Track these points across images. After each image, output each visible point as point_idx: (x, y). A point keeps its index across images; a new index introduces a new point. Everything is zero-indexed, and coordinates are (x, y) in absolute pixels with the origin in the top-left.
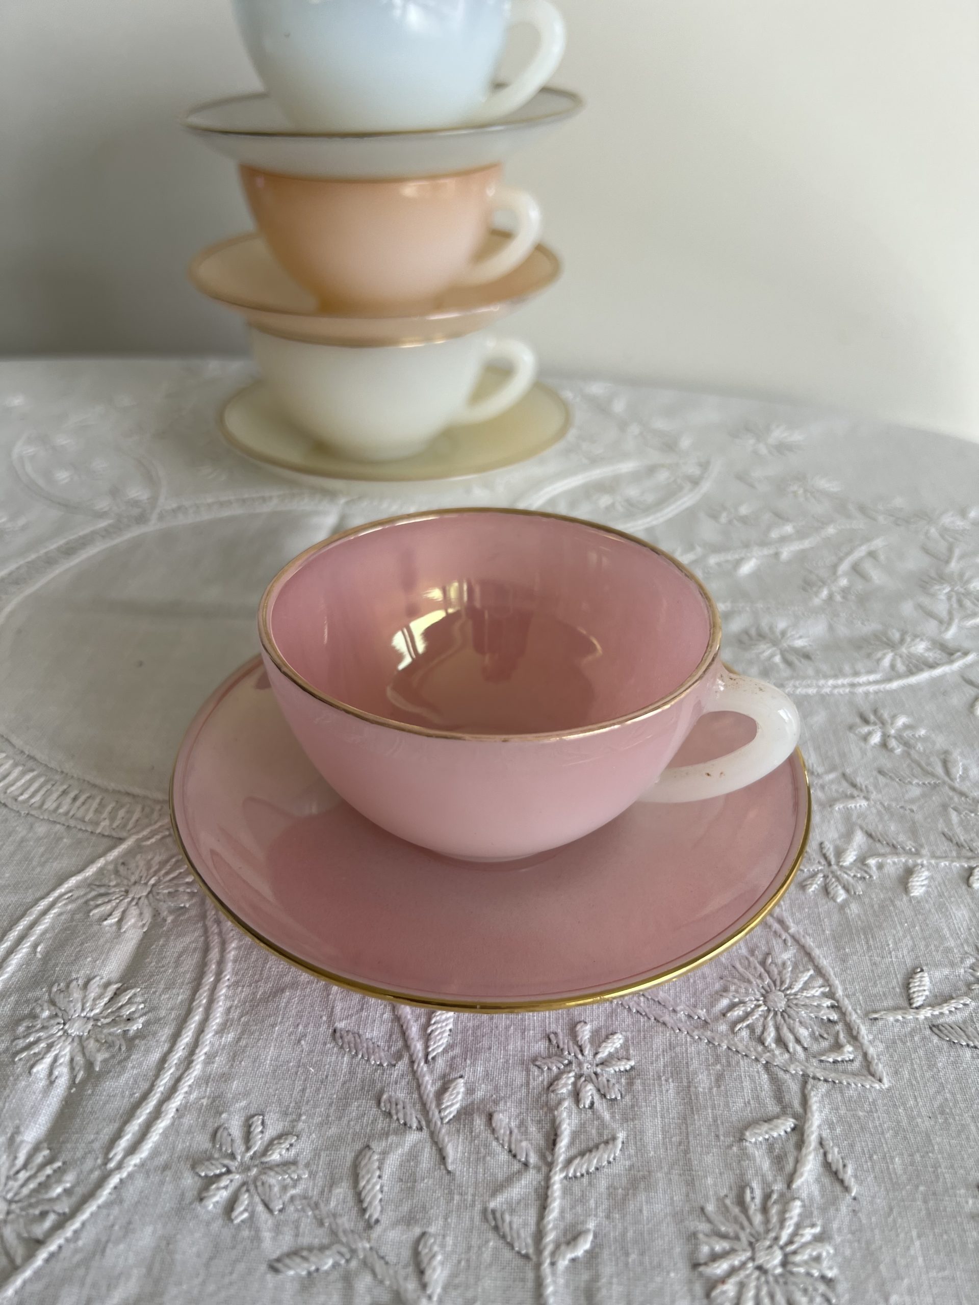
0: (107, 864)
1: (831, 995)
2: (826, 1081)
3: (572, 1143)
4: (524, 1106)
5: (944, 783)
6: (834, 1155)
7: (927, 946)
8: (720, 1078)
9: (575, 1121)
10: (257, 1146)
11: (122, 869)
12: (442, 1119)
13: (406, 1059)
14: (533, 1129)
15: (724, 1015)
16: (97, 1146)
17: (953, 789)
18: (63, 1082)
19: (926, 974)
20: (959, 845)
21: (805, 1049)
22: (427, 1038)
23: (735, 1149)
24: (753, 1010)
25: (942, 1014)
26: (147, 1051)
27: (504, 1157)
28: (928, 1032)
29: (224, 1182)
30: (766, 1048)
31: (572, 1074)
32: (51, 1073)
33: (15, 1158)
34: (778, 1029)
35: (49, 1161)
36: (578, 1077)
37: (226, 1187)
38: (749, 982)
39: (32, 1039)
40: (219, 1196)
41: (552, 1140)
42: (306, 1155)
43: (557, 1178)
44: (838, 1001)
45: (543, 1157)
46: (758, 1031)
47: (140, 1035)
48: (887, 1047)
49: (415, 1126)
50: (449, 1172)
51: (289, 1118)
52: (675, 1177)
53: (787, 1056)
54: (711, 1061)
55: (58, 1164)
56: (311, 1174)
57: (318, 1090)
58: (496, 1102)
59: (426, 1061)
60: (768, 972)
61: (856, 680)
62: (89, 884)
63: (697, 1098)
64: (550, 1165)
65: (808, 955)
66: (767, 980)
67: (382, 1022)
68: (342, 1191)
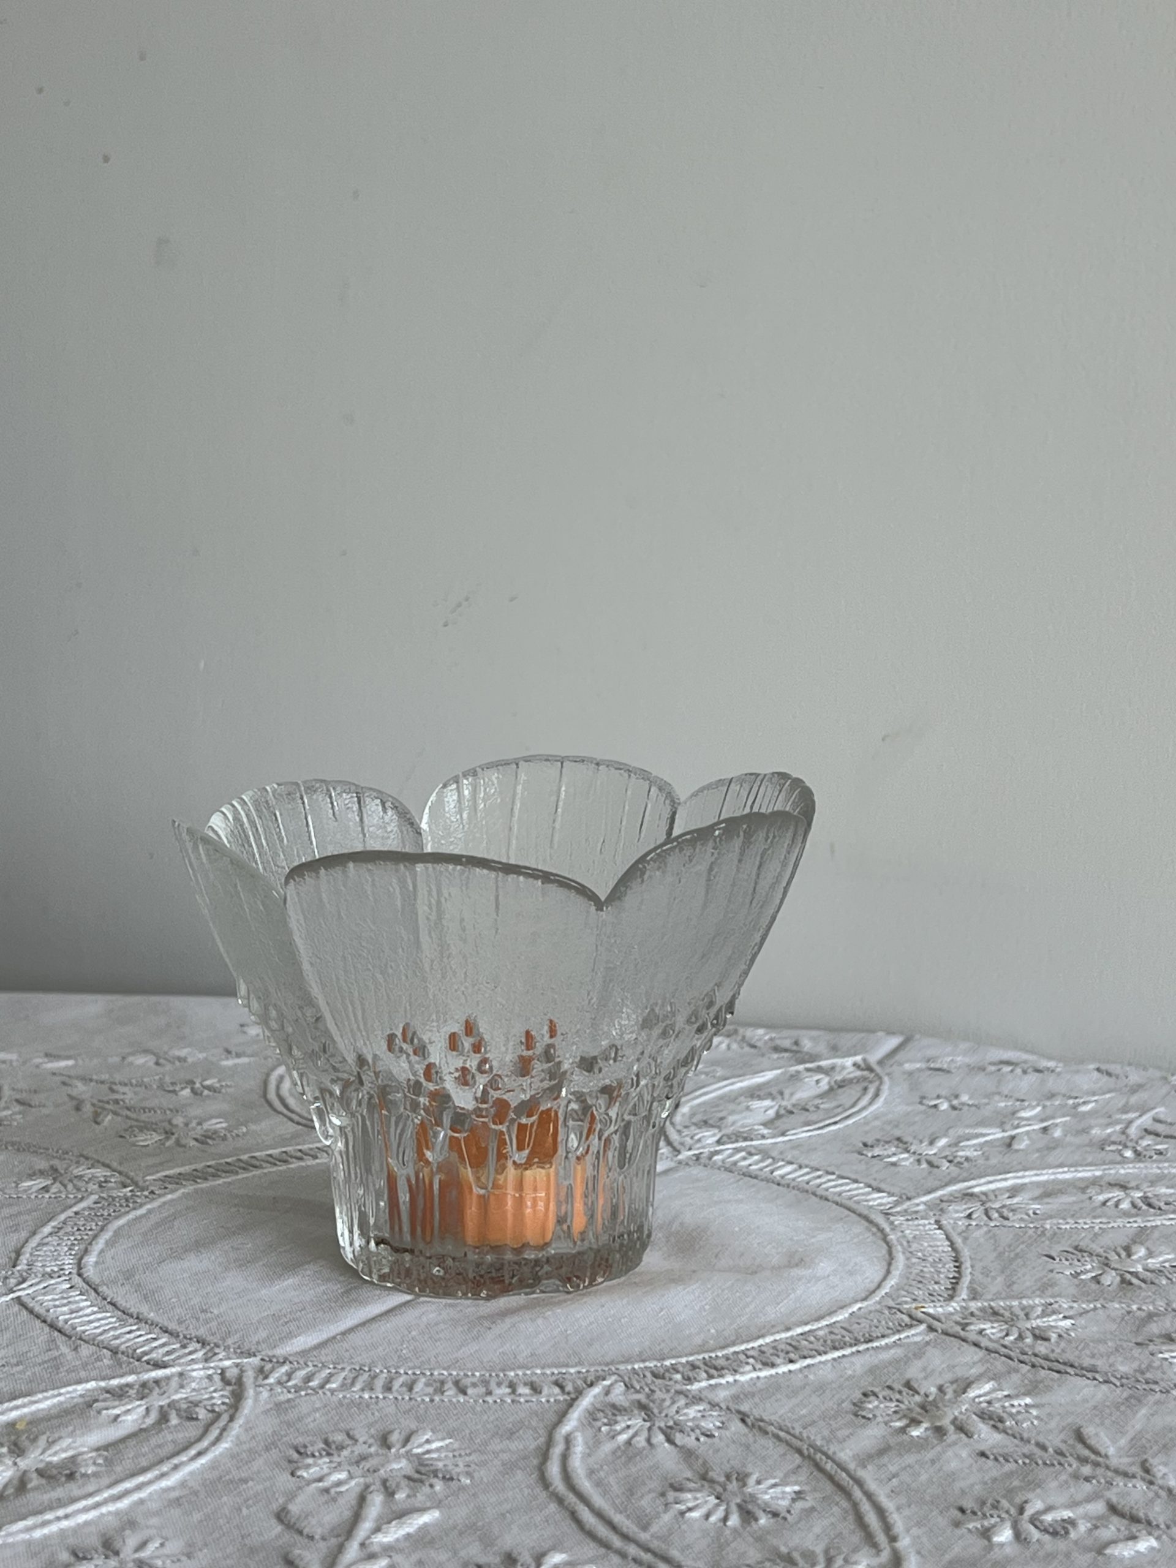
0: (135, 1380)
10: (145, 1554)
11: (151, 1384)
13: (341, 1537)
22: (377, 1530)
59: (361, 1544)
62: (107, 1389)
67: (340, 1514)
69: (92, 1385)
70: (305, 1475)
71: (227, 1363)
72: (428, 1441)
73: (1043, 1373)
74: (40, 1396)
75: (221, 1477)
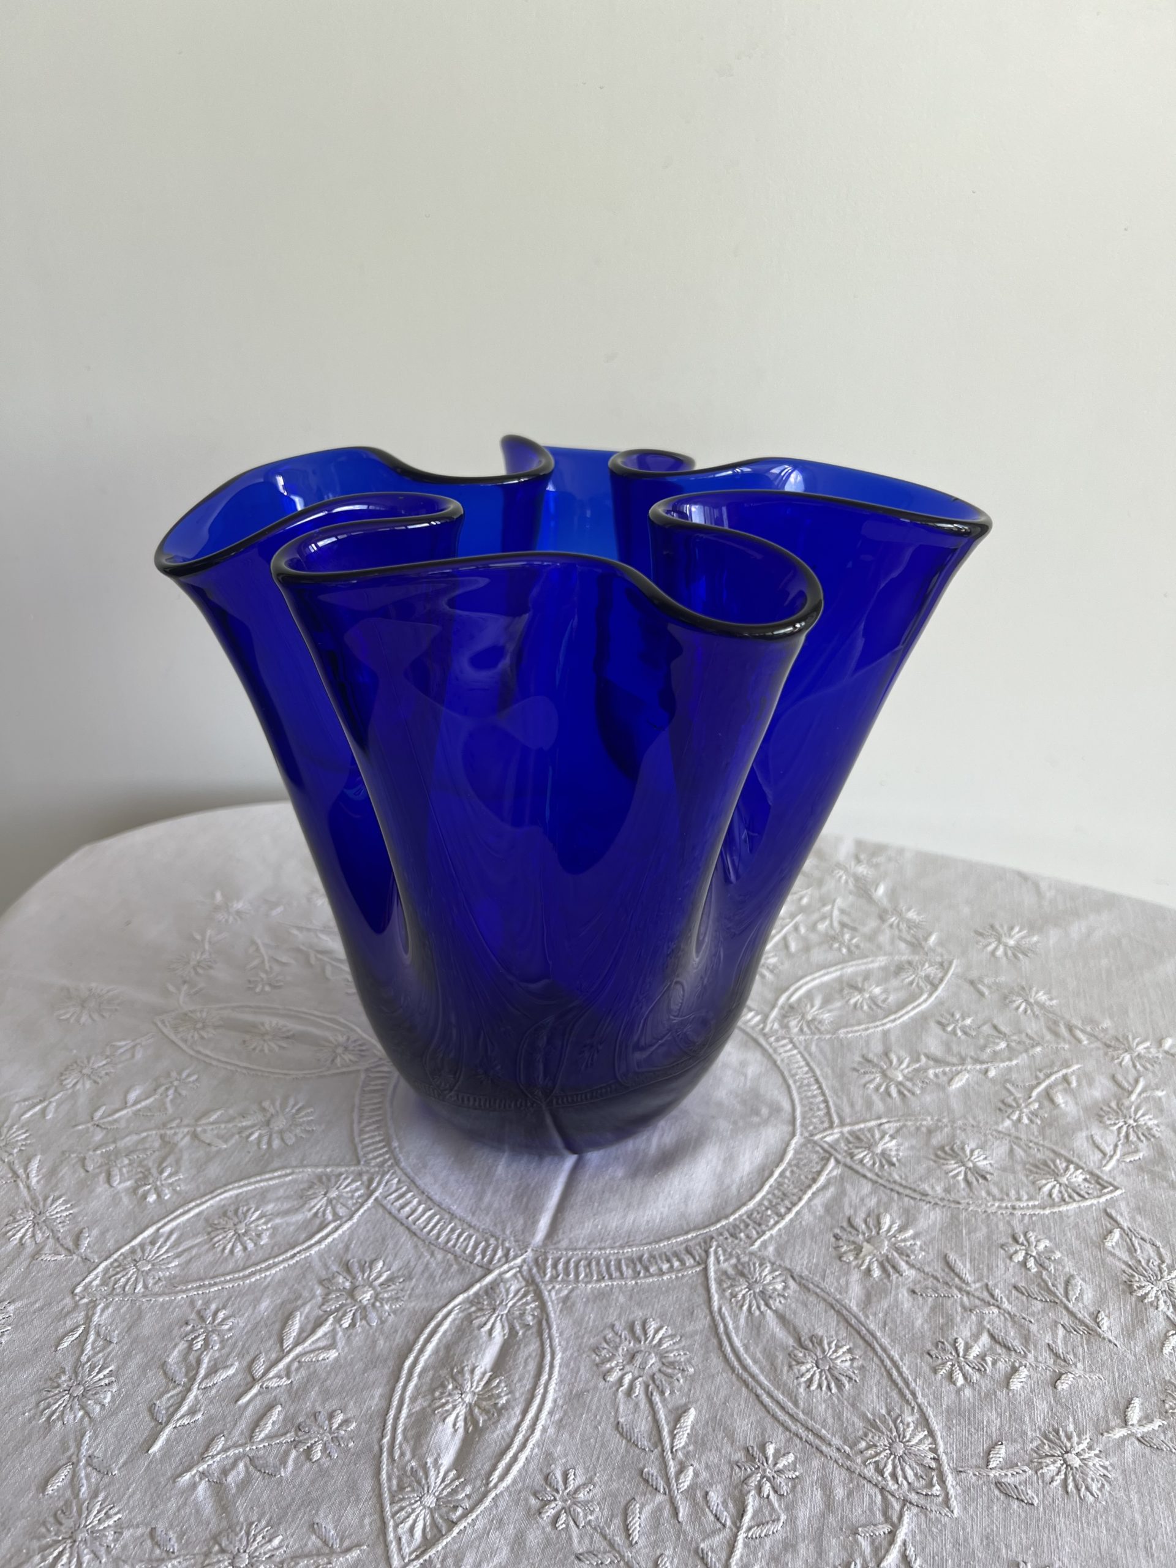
0: (480, 1288)
1: (934, 1450)
2: (917, 1506)
3: (753, 1518)
4: (727, 1490)
5: (1062, 1302)
6: (911, 1551)
7: (1010, 1428)
8: (850, 1494)
9: (757, 1504)
10: (571, 1488)
11: (490, 1291)
12: (678, 1490)
13: (659, 1448)
14: (731, 1505)
15: (862, 1452)
16: (483, 1472)
17: (1067, 1308)
18: (461, 1431)
19: (1003, 1447)
20: (1057, 1355)
21: (909, 1484)
22: (673, 1437)
23: (850, 1538)
24: (881, 1452)
25: (1006, 1475)
26: (508, 1420)
27: (712, 1518)
28: (993, 1486)
29: (553, 1505)
30: (884, 1479)
31: (759, 1475)
32: (454, 1425)
33: (439, 1473)
34: (894, 1467)
35: (457, 1478)
36: (762, 1477)
37: (553, 1508)
38: (883, 1433)
39: (443, 1401)
40: (550, 1512)
41: (742, 1514)
42: (598, 1498)
43: (741, 1536)
44: (938, 1456)
45: (734, 1523)
46: (881, 1466)
47: (505, 1407)
48: (964, 1491)
49: (662, 1491)
50: (679, 1522)
51: (589, 1475)
52: (811, 1547)
53: (896, 1486)
54: (847, 1481)
55: (462, 1480)
56: (600, 1508)
57: (607, 1459)
58: (711, 1485)
59: (672, 1452)
60: (897, 1428)
61: (1018, 1204)
62: (470, 1302)
63: (833, 1503)
64: (739, 1529)
65: (927, 1420)
66: (895, 1434)
67: (647, 1421)
68: (617, 1521)
69: (461, 1298)
70: (612, 1380)
71: (519, 1261)
72: (656, 1332)
73: (906, 1199)
74: (440, 1316)
75: (571, 1391)
